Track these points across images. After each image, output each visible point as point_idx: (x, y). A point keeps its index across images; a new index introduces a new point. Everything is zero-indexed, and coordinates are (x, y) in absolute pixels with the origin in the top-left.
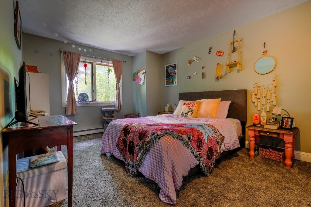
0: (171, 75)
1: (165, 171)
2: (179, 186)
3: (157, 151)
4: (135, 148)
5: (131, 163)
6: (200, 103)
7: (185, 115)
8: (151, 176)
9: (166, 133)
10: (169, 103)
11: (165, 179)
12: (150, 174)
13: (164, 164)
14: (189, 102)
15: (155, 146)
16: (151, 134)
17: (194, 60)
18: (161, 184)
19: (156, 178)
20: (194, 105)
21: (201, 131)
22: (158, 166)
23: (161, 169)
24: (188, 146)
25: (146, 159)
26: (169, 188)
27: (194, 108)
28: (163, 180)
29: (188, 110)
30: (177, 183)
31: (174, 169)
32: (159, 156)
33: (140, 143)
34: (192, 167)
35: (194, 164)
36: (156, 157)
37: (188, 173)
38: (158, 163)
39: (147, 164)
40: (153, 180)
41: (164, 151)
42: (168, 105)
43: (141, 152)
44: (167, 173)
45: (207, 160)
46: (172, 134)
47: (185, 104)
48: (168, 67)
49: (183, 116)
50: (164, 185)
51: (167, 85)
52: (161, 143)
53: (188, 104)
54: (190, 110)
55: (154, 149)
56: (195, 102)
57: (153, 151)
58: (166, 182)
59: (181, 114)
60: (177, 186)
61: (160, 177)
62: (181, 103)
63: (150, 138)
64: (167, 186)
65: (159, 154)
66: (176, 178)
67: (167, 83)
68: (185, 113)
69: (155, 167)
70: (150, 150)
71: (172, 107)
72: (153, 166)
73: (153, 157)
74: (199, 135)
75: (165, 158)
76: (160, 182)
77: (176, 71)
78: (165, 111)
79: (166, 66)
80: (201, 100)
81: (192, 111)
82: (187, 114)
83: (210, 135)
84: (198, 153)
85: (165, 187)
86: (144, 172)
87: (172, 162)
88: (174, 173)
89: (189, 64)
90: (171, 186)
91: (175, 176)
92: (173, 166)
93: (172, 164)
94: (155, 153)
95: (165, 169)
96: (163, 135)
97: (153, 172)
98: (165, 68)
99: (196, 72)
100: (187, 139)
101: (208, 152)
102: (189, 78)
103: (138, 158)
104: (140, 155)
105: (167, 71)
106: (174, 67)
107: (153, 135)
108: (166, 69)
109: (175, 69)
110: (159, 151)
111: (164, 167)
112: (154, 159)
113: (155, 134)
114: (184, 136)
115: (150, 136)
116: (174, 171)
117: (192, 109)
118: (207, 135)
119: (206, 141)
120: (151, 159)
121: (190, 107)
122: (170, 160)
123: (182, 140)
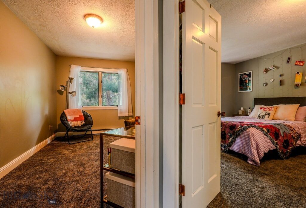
0: (245, 82)
1: (252, 147)
2: (261, 157)
3: (245, 136)
4: (227, 135)
5: (223, 145)
6: (277, 108)
7: (262, 117)
8: (240, 151)
9: (252, 126)
10: (243, 107)
11: (252, 151)
12: (240, 150)
13: (251, 143)
14: (265, 106)
15: (243, 133)
16: (240, 126)
17: (271, 68)
18: (248, 155)
19: (245, 152)
20: (271, 109)
21: (278, 128)
22: (246, 145)
23: (249, 146)
24: (267, 136)
25: (236, 141)
26: (255, 156)
27: (271, 112)
28: (250, 152)
29: (265, 113)
30: (260, 155)
31: (258, 147)
32: (247, 139)
33: (231, 132)
34: (270, 149)
35: (272, 148)
36: (244, 140)
37: (267, 151)
38: (246, 143)
39: (237, 144)
40: (242, 153)
41: (251, 136)
42: (242, 109)
43: (232, 137)
44: (253, 148)
45: (284, 149)
46: (255, 127)
47: (261, 108)
48: (242, 75)
49: (260, 118)
50: (252, 154)
51: (240, 90)
52: (248, 131)
53: (265, 108)
54: (267, 114)
55: (243, 135)
56: (273, 107)
57: (242, 136)
58: (253, 153)
59: (258, 116)
60: (260, 157)
61: (248, 151)
62: (257, 107)
63: (239, 129)
64: (253, 155)
65: (247, 137)
66: (259, 152)
67: (241, 89)
68: (262, 116)
69: (244, 145)
70: (239, 136)
71: (246, 111)
72: (242, 145)
73: (242, 140)
74: (276, 130)
75: (252, 140)
76: (248, 154)
77: (251, 79)
78: (239, 114)
79: (239, 74)
80: (278, 106)
81: (269, 114)
82: (263, 117)
83: (286, 131)
84: (276, 141)
85: (252, 156)
86: (235, 149)
87: (256, 143)
88: (258, 149)
89: (265, 73)
90: (256, 155)
91: (259, 150)
92: (257, 145)
93: (256, 144)
94: (244, 137)
95: (252, 146)
96: (249, 127)
97: (242, 148)
98: (239, 75)
99: (273, 80)
100: (267, 131)
101: (284, 142)
102: (264, 85)
103: (229, 141)
104: (231, 139)
105: (241, 79)
106: (249, 75)
107: (241, 127)
108: (239, 77)
109: (250, 76)
110: (247, 136)
111: (251, 144)
112: (243, 141)
113: (243, 126)
114: (265, 129)
115: (240, 128)
116: (258, 148)
117: (269, 113)
118: (283, 131)
119: (283, 135)
120: (241, 141)
121: (266, 111)
122: (255, 141)
123: (263, 131)
